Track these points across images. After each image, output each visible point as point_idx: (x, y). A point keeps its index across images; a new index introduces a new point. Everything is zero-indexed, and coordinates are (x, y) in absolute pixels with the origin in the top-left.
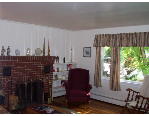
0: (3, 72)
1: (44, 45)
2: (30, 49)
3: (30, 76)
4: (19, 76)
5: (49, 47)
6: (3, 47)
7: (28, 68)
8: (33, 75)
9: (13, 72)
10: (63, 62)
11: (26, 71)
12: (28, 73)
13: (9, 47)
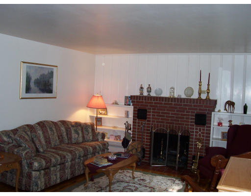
0: (138, 113)
1: (200, 82)
2: (174, 89)
3: (171, 125)
4: (157, 122)
5: (208, 85)
6: (141, 85)
7: (169, 113)
8: (176, 124)
9: (150, 115)
10: (243, 112)
11: (167, 117)
12: (169, 120)
13: (149, 85)
